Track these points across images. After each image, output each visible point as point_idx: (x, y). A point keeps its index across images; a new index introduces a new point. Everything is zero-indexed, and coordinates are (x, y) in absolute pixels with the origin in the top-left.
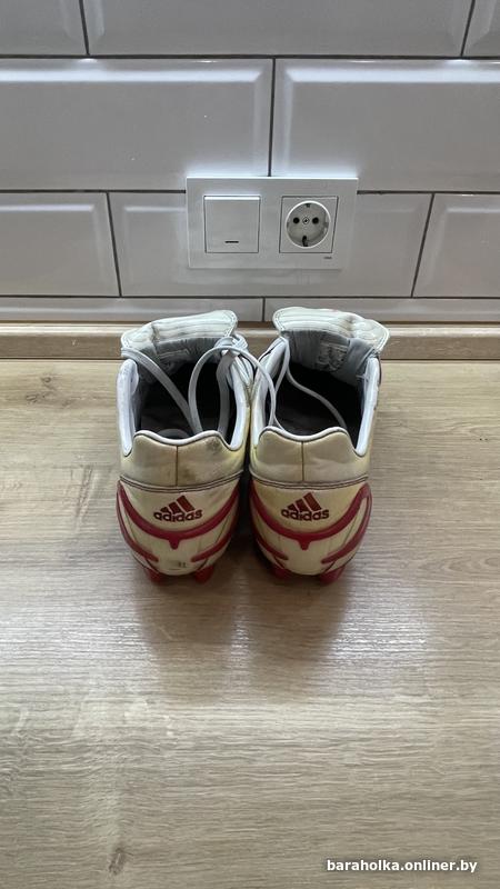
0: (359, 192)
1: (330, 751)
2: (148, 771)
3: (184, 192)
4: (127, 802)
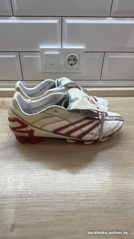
0: (85, 52)
1: (75, 197)
2: (23, 203)
3: (39, 52)
4: (17, 212)
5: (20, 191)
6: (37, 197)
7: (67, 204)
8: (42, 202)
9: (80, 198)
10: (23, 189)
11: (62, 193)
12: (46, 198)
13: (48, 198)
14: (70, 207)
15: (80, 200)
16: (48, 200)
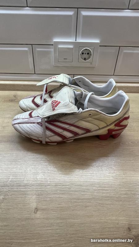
0: (100, 46)
1: (90, 187)
2: (43, 191)
3: (53, 45)
4: (38, 198)
5: (40, 180)
6: (55, 186)
7: (83, 193)
8: (61, 191)
9: (94, 188)
10: (42, 179)
11: (78, 183)
12: (63, 187)
13: (65, 187)
14: (86, 195)
15: (94, 190)
16: (66, 189)
